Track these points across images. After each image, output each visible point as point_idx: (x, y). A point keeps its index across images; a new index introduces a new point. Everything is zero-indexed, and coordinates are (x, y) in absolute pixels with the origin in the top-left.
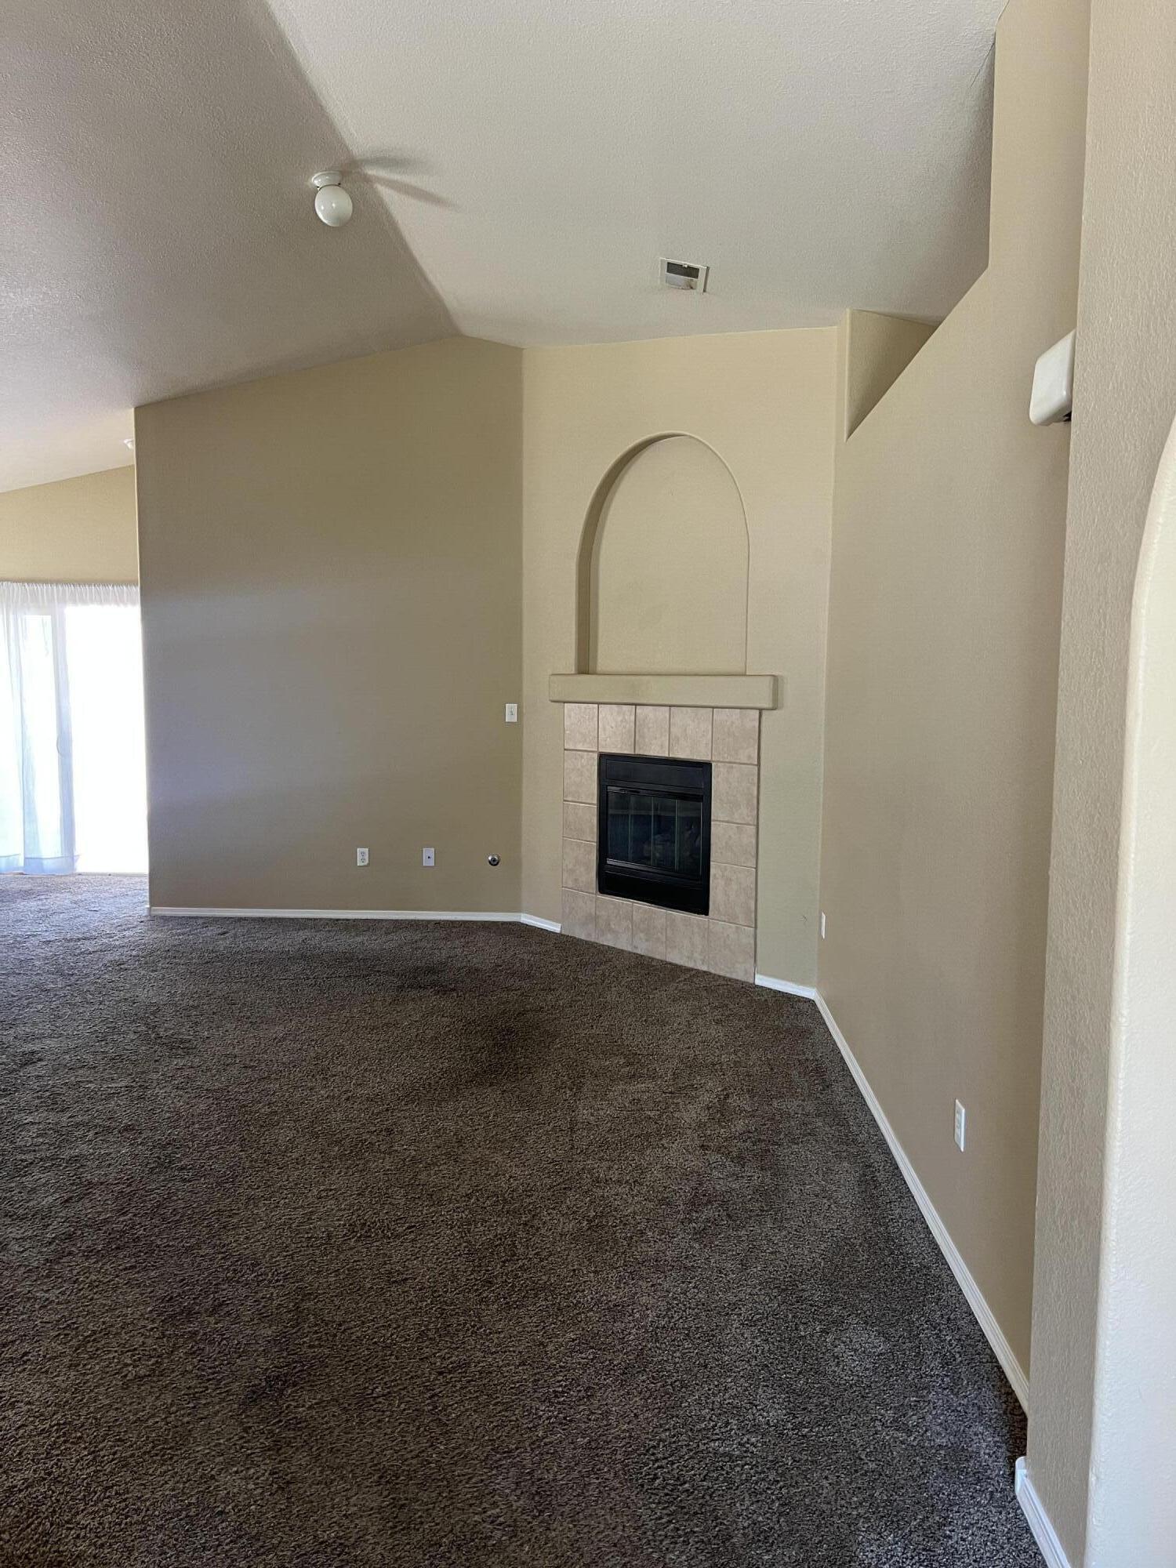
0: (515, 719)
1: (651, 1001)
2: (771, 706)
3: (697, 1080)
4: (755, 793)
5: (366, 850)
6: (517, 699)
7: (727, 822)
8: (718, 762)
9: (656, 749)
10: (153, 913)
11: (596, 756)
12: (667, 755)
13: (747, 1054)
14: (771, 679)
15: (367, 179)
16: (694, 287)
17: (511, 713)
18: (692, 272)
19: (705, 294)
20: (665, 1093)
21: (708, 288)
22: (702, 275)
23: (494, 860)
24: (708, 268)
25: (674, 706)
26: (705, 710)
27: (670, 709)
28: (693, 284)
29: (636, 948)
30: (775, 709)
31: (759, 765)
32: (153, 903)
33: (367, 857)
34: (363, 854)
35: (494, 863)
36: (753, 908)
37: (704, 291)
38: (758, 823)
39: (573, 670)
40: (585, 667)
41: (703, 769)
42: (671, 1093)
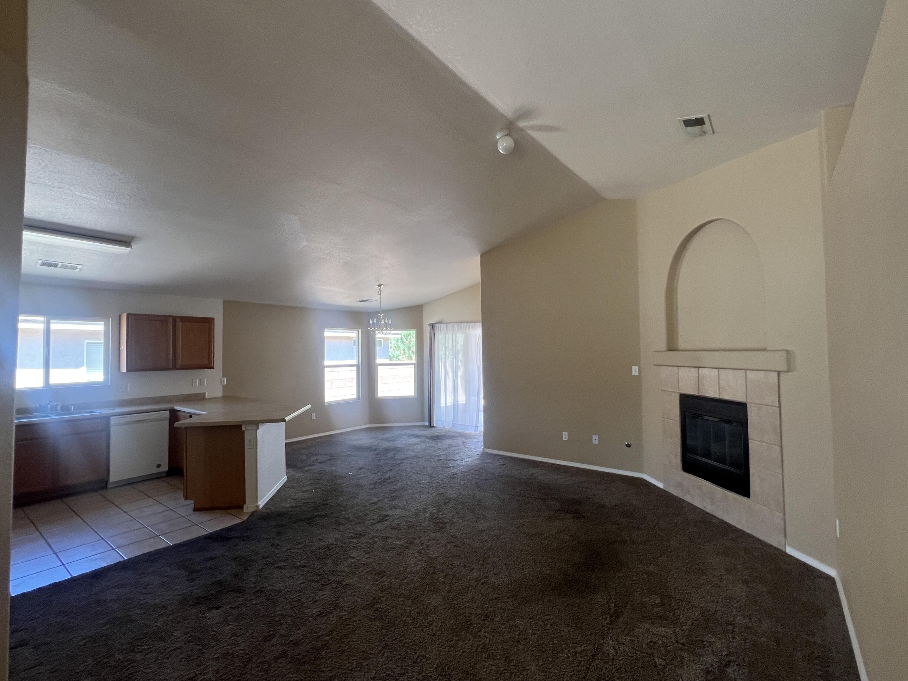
0: (637, 374)
1: (701, 551)
2: (785, 369)
3: (709, 638)
4: (779, 424)
5: (566, 433)
6: (638, 364)
7: (760, 441)
8: (751, 403)
9: (711, 392)
10: (485, 451)
11: (678, 394)
12: (718, 397)
13: (760, 620)
14: (784, 353)
15: (522, 130)
16: (706, 132)
17: (635, 371)
18: (700, 122)
19: (715, 134)
20: (678, 642)
21: (715, 128)
22: (707, 121)
23: (628, 444)
24: (709, 115)
25: (720, 368)
26: (740, 372)
27: (719, 371)
28: (704, 129)
29: (705, 507)
30: (788, 372)
31: (780, 407)
32: (485, 447)
33: (567, 437)
34: (565, 435)
35: (628, 446)
36: (782, 501)
37: (714, 132)
38: (782, 444)
39: (664, 349)
40: (672, 347)
41: (742, 407)
42: (682, 644)
